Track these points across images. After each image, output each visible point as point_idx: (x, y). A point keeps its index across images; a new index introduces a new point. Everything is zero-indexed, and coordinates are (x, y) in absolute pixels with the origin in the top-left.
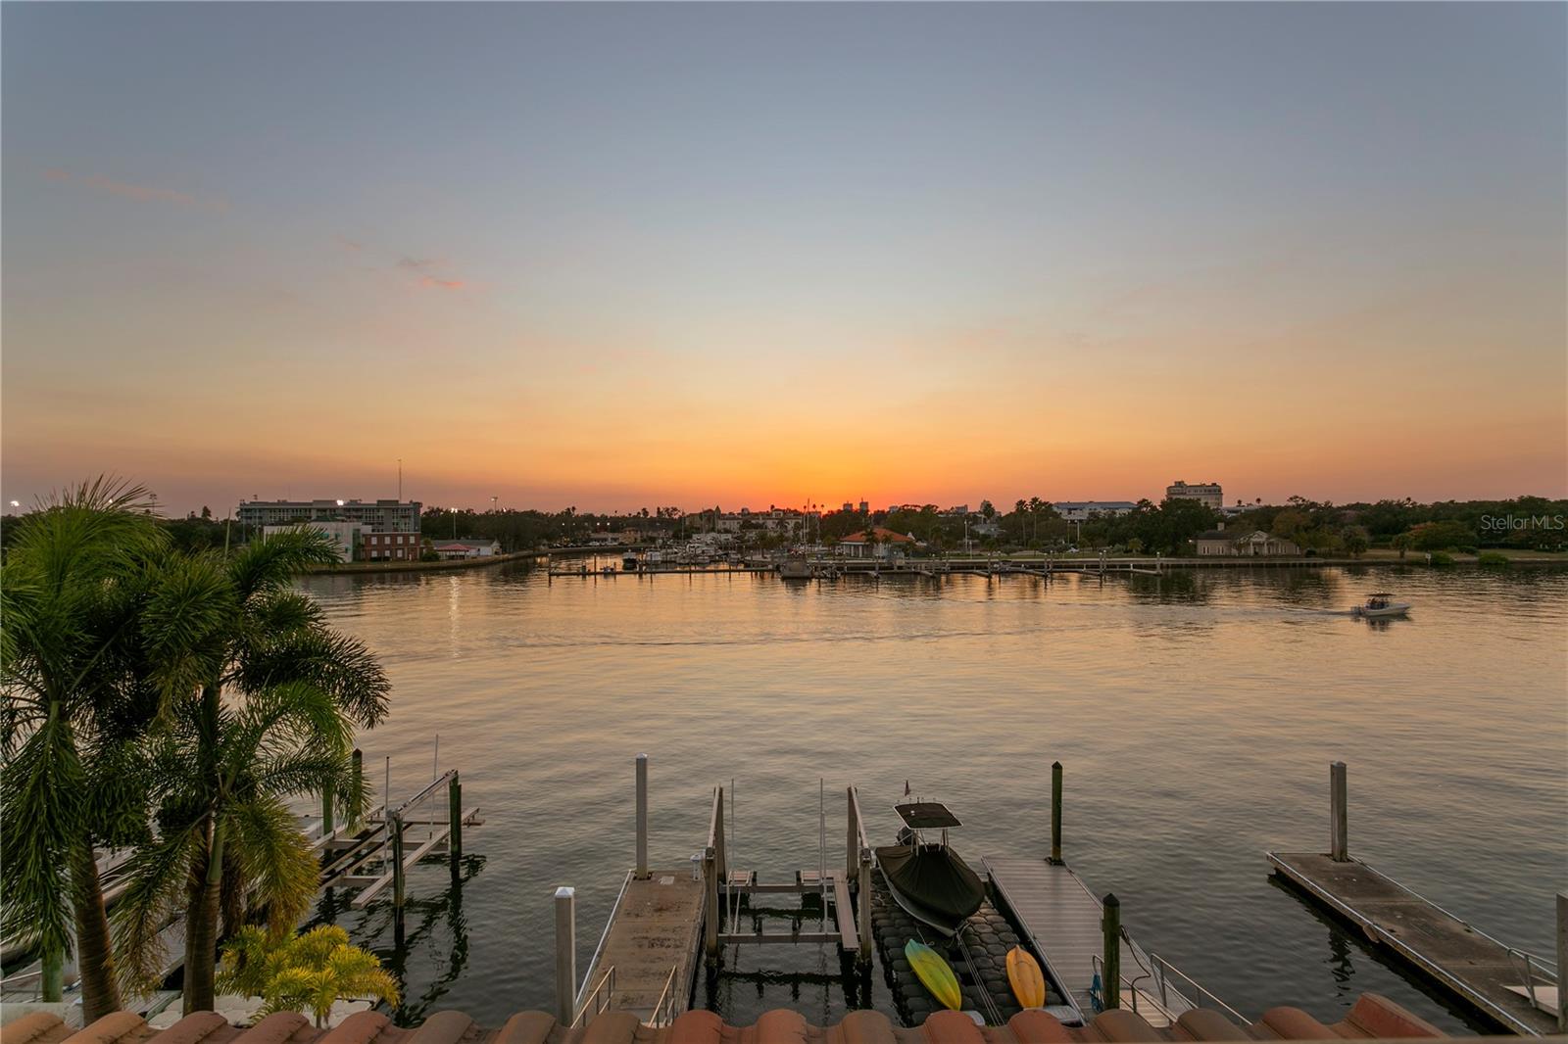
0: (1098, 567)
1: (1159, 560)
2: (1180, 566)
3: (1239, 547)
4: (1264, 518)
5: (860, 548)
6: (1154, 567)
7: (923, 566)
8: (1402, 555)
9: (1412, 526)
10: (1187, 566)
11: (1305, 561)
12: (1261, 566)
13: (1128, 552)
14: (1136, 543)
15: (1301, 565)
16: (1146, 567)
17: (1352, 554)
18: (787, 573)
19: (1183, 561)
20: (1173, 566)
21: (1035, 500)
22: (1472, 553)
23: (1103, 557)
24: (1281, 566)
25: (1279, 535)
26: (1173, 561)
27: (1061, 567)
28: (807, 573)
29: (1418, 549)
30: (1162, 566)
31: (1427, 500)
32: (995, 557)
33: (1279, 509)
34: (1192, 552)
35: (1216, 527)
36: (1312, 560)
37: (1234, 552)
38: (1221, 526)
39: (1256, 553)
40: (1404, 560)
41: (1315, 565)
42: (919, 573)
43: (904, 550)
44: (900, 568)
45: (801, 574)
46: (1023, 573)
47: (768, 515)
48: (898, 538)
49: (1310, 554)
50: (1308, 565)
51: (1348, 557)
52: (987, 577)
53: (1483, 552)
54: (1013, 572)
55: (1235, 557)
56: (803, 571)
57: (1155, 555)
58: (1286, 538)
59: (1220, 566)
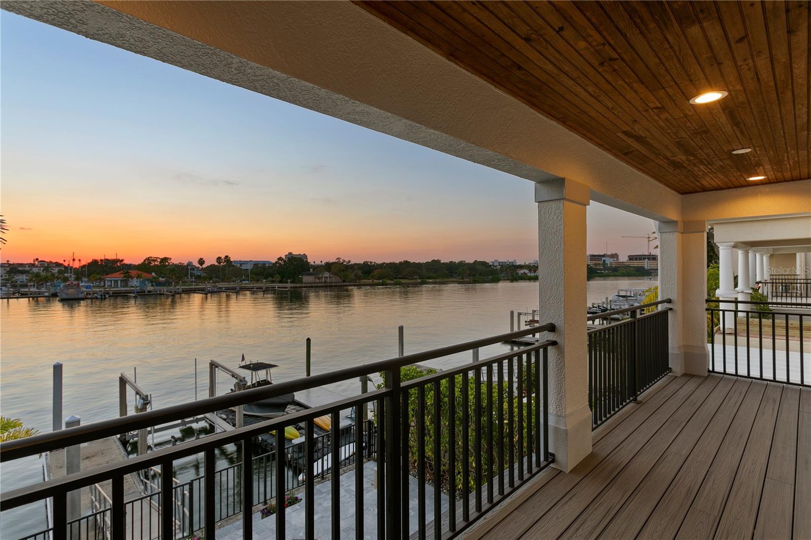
0: (262, 288)
1: (289, 285)
2: (296, 287)
3: (319, 278)
4: (328, 266)
5: (119, 282)
6: (285, 288)
7: (165, 290)
8: (373, 281)
9: (374, 271)
10: (299, 287)
11: (342, 284)
12: (327, 286)
13: (273, 282)
14: (277, 277)
15: (341, 286)
16: (282, 288)
17: (358, 281)
18: (64, 296)
19: (298, 285)
20: (294, 287)
21: (227, 257)
22: (392, 280)
23: (264, 284)
24: (334, 286)
25: (333, 274)
26: (293, 285)
27: (243, 289)
28: (81, 296)
29: (377, 279)
30: (291, 287)
31: (380, 262)
32: (209, 286)
33: (333, 263)
34: (301, 282)
35: (310, 271)
36: (345, 284)
37: (317, 281)
38: (311, 270)
39: (325, 281)
40: (374, 283)
41: (346, 286)
42: (162, 294)
43: (152, 282)
44: (149, 292)
45: (76, 297)
46: (224, 292)
48: (144, 275)
49: (344, 281)
50: (344, 285)
51: (356, 282)
52: (205, 294)
53: (395, 280)
54: (219, 292)
55: (317, 283)
56: (78, 295)
57: (287, 282)
58: (336, 275)
59: (312, 287)
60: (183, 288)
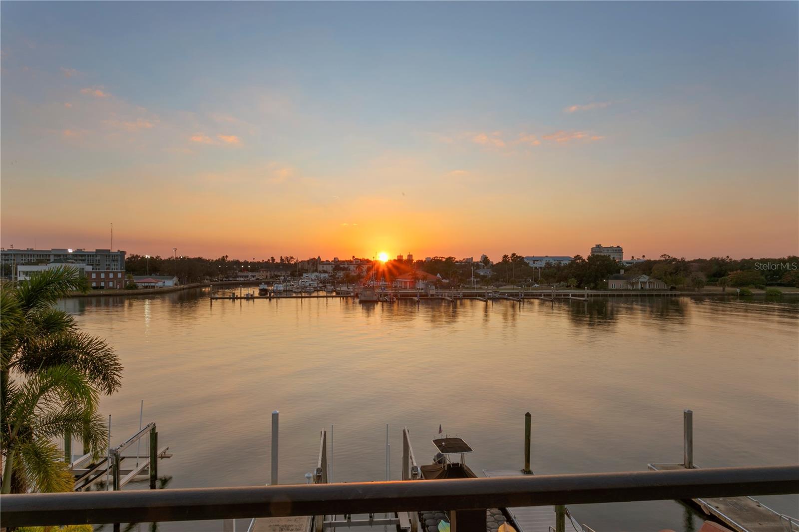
0: (550, 295)
1: (586, 291)
2: (598, 296)
3: (632, 284)
4: (647, 267)
5: (408, 283)
6: (583, 296)
7: (446, 294)
8: (724, 290)
9: (729, 273)
10: (602, 296)
11: (669, 293)
12: (645, 295)
13: (568, 287)
14: (573, 281)
15: (667, 295)
16: (579, 296)
17: (696, 289)
18: (363, 298)
19: (601, 293)
20: (595, 296)
21: (514, 255)
22: (762, 288)
23: (554, 290)
24: (656, 295)
25: (655, 277)
26: (594, 292)
27: (529, 296)
28: (375, 298)
29: (733, 286)
30: (588, 296)
32: (489, 289)
33: (655, 262)
34: (606, 289)
35: (619, 273)
36: (674, 293)
37: (630, 287)
38: (622, 272)
39: (642, 288)
40: (725, 293)
41: (675, 295)
42: (444, 299)
43: (435, 284)
44: (432, 295)
45: (371, 299)
46: (506, 299)
47: (350, 262)
48: (431, 277)
49: (673, 289)
50: (671, 295)
51: (694, 290)
52: (485, 301)
53: (769, 288)
54: (501, 298)
55: (630, 290)
56: (372, 297)
57: (584, 289)
58: (659, 279)
59: (621, 296)
60: (463, 293)
